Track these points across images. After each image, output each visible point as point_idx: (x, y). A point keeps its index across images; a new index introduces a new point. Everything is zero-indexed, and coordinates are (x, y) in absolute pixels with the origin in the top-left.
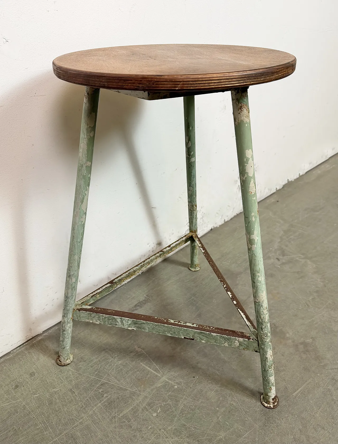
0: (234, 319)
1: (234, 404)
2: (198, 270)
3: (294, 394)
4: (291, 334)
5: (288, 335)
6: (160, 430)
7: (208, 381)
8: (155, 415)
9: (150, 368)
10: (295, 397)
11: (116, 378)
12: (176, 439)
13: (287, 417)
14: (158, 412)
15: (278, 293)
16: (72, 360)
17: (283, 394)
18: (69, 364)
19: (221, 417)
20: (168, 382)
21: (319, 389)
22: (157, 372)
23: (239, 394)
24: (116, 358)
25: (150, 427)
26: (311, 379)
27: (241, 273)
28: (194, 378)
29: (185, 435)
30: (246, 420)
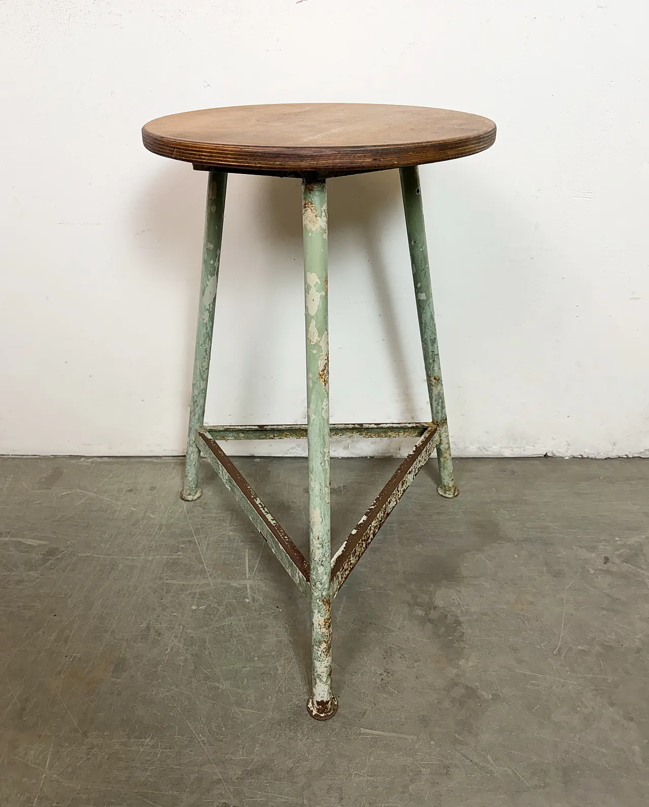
0: (413, 586)
1: (280, 671)
2: (447, 496)
3: (363, 730)
4: (470, 664)
5: (462, 662)
6: (180, 625)
7: (286, 624)
8: (194, 607)
9: (249, 562)
10: (360, 734)
11: (208, 545)
12: (181, 646)
13: (317, 742)
14: (200, 608)
15: (532, 603)
16: (194, 499)
17: (350, 717)
18: (188, 501)
19: (248, 669)
20: (247, 590)
21: (406, 758)
22: (249, 571)
23: (299, 667)
24: (233, 527)
25: (175, 614)
26: (415, 738)
27: (510, 540)
28: (276, 608)
29: (192, 651)
30: (267, 698)
